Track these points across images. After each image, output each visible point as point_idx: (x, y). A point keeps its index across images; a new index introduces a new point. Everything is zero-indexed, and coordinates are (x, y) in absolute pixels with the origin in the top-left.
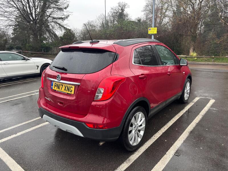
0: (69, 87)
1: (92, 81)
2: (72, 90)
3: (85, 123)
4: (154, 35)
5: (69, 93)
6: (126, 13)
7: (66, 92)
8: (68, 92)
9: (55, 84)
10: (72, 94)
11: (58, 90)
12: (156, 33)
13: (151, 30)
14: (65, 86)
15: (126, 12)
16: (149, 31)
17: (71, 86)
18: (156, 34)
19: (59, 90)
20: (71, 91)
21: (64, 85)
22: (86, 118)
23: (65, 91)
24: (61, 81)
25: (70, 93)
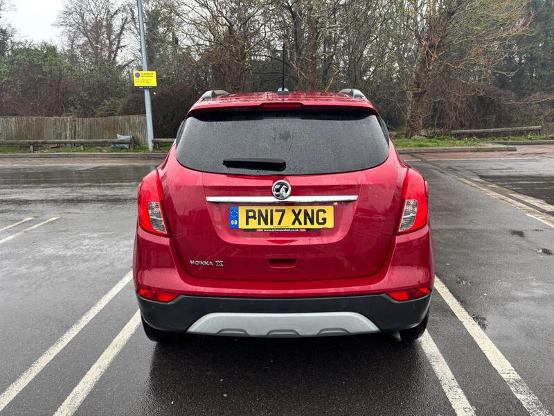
0: (313, 211)
1: (388, 185)
2: (324, 219)
3: (387, 291)
4: (151, 89)
5: (316, 226)
6: (9, 26)
7: (303, 226)
8: (309, 226)
9: (248, 211)
10: (327, 229)
11: (263, 226)
12: (156, 85)
13: (140, 78)
14: (293, 211)
15: (8, 22)
16: (135, 78)
17: (316, 208)
18: (154, 87)
19: (269, 226)
20: (321, 221)
21: (288, 210)
22: (390, 280)
23: (297, 225)
24: (290, 197)
25: (321, 227)
